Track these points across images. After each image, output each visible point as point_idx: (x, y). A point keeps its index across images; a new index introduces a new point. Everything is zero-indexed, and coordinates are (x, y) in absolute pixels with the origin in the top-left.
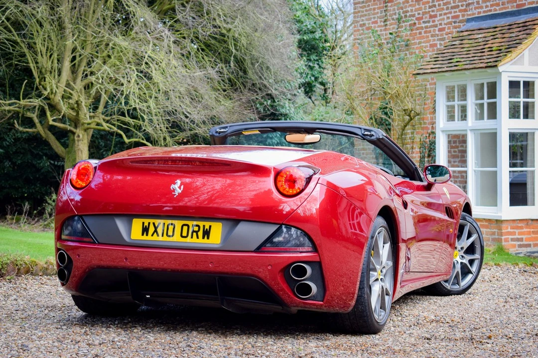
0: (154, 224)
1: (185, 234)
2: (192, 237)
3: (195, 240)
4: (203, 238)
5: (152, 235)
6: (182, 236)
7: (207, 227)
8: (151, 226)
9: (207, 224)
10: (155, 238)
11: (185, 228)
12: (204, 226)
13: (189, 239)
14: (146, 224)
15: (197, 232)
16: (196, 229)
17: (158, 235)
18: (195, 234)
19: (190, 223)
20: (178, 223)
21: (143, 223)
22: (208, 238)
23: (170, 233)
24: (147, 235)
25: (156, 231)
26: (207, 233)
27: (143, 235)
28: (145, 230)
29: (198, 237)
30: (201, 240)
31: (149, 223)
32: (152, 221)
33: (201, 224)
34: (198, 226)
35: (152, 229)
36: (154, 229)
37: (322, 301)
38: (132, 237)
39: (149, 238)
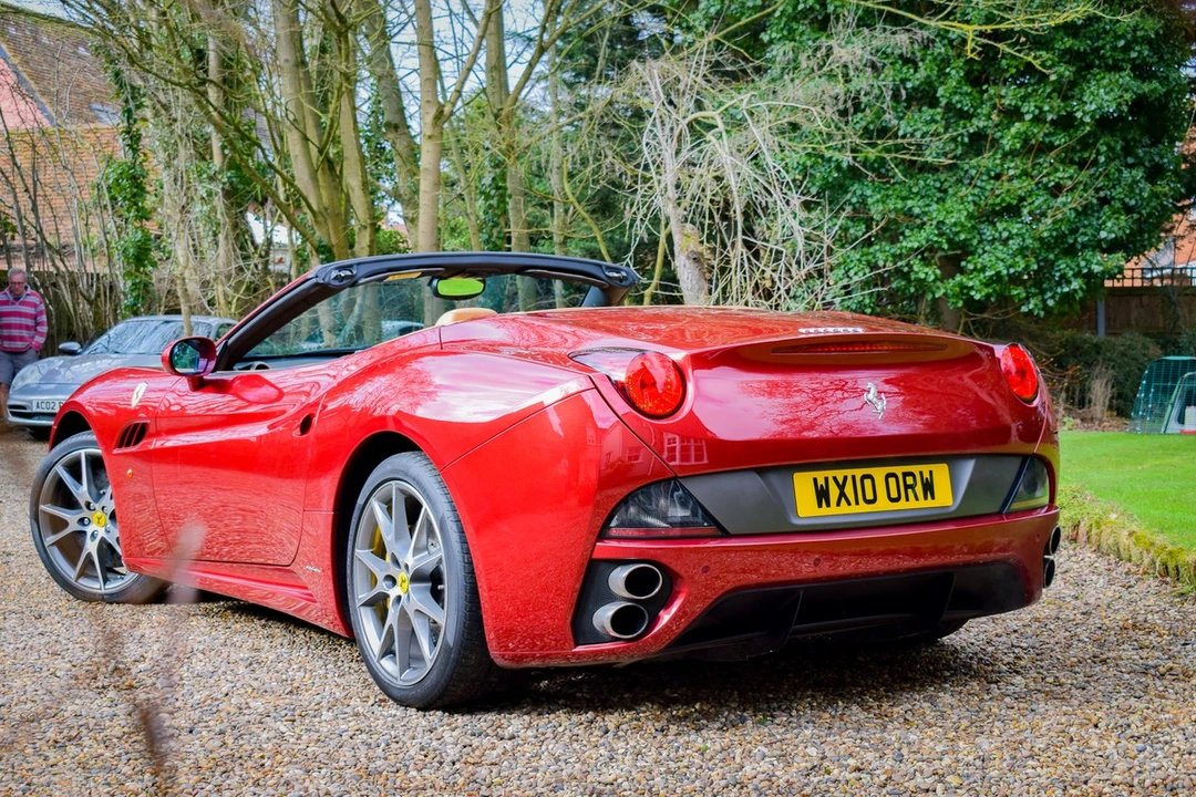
0: (835, 478)
1: (894, 494)
2: (907, 500)
3: (912, 504)
4: (926, 498)
5: (838, 504)
8: (831, 483)
9: (925, 469)
10: (844, 508)
11: (892, 481)
12: (921, 473)
13: (902, 505)
14: (821, 482)
15: (912, 487)
16: (910, 480)
19: (899, 470)
20: (879, 473)
21: (815, 480)
22: (933, 498)
23: (870, 496)
24: (828, 505)
25: (842, 495)
26: (928, 488)
27: (820, 506)
29: (917, 499)
30: (922, 503)
31: (826, 479)
32: (830, 474)
33: (915, 469)
34: (912, 474)
36: (838, 491)
39: (833, 510)
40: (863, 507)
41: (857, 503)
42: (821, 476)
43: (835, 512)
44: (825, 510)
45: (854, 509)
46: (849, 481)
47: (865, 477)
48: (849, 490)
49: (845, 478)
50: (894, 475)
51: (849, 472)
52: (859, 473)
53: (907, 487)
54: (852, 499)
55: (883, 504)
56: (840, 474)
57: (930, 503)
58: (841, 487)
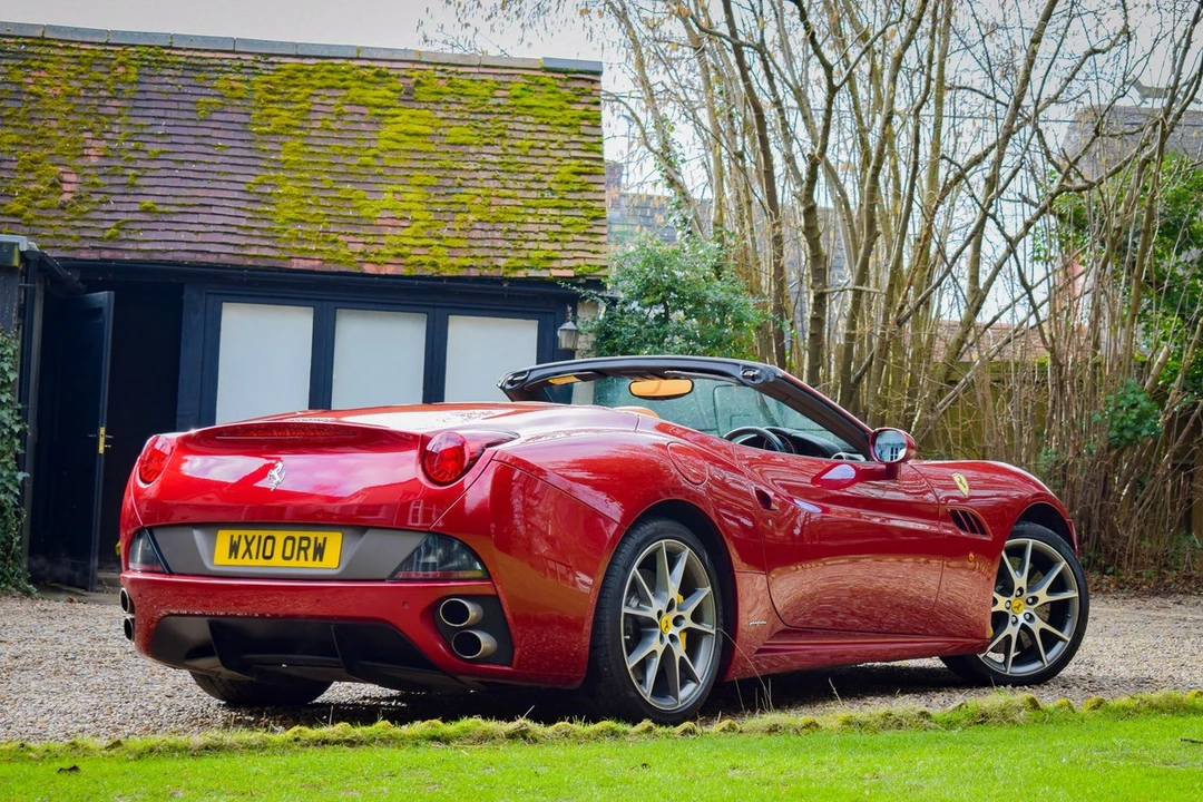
0: (246, 537)
1: (288, 554)
2: (298, 559)
4: (314, 559)
5: (243, 557)
6: (285, 558)
7: (320, 541)
8: (243, 541)
9: (321, 535)
10: (247, 561)
11: (290, 543)
12: (316, 539)
13: (293, 562)
14: (236, 539)
15: (305, 549)
17: (251, 558)
18: (302, 553)
19: (297, 535)
20: (280, 536)
21: (232, 537)
22: (321, 560)
23: (268, 553)
24: (236, 557)
25: (248, 550)
26: (320, 551)
27: (230, 557)
28: (234, 549)
29: (306, 559)
30: (310, 563)
31: (240, 537)
32: (243, 533)
33: (312, 535)
34: (308, 539)
35: (243, 547)
37: (510, 665)
38: (217, 561)
39: (239, 561)
40: (262, 561)
41: (257, 558)
42: (236, 533)
43: (242, 563)
44: (233, 561)
45: (254, 562)
46: (257, 539)
47: (268, 538)
48: (254, 548)
49: (254, 537)
50: (292, 538)
51: (257, 533)
52: (265, 534)
53: (300, 548)
54: (254, 554)
55: (277, 560)
56: (250, 534)
57: (317, 563)
58: (249, 544)
